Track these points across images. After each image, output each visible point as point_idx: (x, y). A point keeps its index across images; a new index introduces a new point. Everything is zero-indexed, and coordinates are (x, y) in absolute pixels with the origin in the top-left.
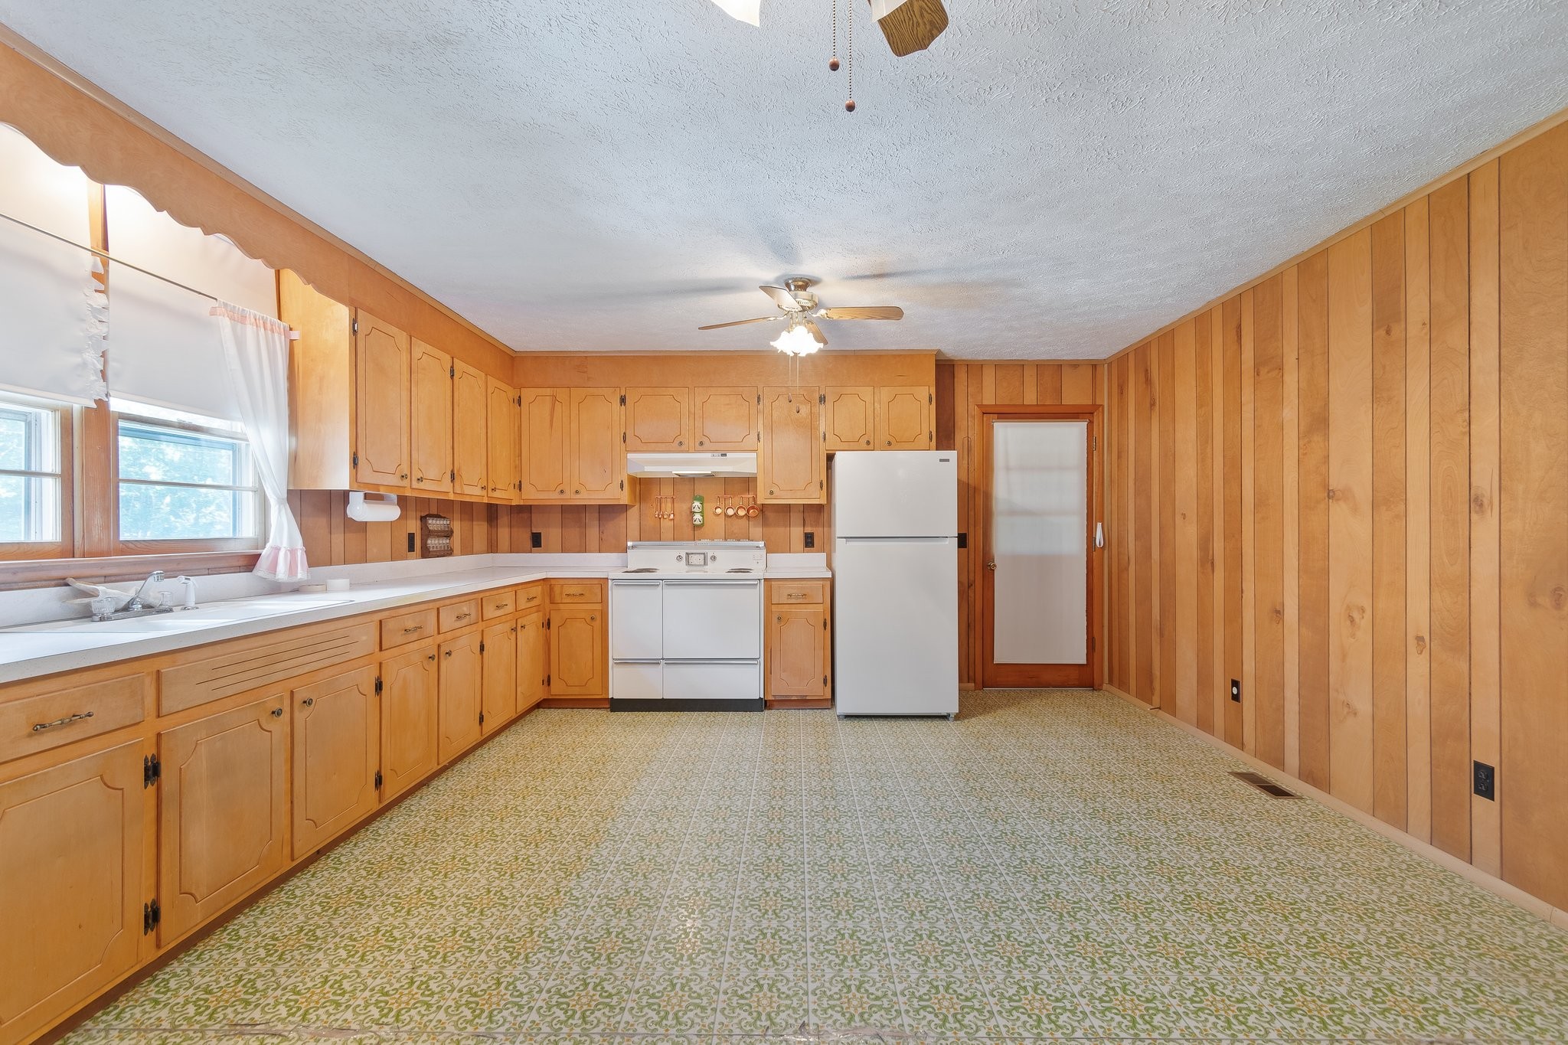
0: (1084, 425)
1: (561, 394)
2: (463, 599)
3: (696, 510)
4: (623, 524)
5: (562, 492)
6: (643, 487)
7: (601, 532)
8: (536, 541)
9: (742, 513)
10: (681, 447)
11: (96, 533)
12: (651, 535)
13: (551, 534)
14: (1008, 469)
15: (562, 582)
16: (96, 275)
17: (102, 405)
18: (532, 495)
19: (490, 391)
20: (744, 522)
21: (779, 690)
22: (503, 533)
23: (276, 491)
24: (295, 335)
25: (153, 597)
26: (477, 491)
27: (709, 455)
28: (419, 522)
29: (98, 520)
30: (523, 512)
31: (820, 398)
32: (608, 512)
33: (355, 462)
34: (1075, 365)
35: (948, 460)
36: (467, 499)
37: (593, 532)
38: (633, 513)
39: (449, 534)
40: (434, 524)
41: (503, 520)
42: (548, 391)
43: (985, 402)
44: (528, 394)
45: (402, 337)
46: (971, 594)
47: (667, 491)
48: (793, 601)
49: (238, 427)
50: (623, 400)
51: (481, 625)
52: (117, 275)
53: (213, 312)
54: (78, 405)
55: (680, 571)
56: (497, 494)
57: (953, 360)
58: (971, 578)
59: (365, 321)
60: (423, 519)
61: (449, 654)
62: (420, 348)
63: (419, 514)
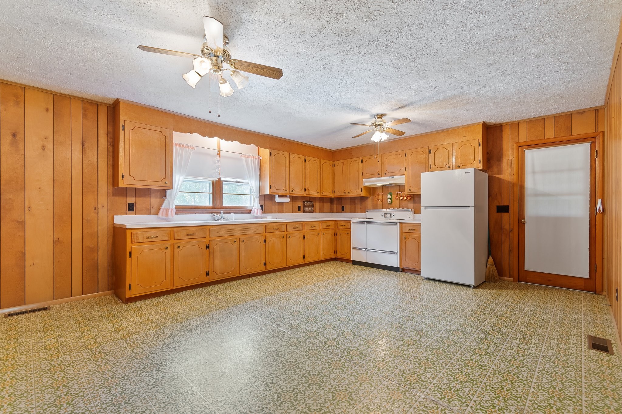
0: (588, 145)
1: (345, 161)
2: (297, 223)
3: (388, 198)
4: (367, 203)
5: (345, 193)
6: (372, 190)
7: (361, 206)
8: (343, 209)
9: (405, 198)
10: (379, 175)
11: (218, 204)
12: (375, 207)
13: (347, 207)
14: (534, 173)
15: (340, 221)
16: (218, 154)
17: (219, 179)
18: (338, 194)
19: (322, 164)
20: (406, 202)
21: (405, 265)
22: (335, 206)
23: (256, 194)
24: (261, 158)
25: (226, 218)
26: (316, 194)
27: (388, 178)
28: (302, 203)
29: (218, 202)
30: (340, 199)
31: (429, 151)
32: (362, 199)
33: (270, 187)
34: (582, 112)
35: (470, 172)
36: (312, 196)
37: (358, 206)
38: (370, 199)
39: (313, 206)
40: (306, 203)
41: (335, 202)
42: (342, 161)
43: (520, 141)
44: (337, 163)
45: (286, 154)
46: (511, 235)
47: (380, 191)
48: (410, 232)
49: (247, 181)
50: (362, 161)
51: (304, 231)
52: (222, 153)
53: (241, 157)
54: (215, 179)
55: (383, 219)
56: (324, 194)
57: (500, 124)
58: (512, 227)
59: (274, 152)
60: (304, 202)
61: (290, 237)
62: (293, 156)
63: (302, 201)
